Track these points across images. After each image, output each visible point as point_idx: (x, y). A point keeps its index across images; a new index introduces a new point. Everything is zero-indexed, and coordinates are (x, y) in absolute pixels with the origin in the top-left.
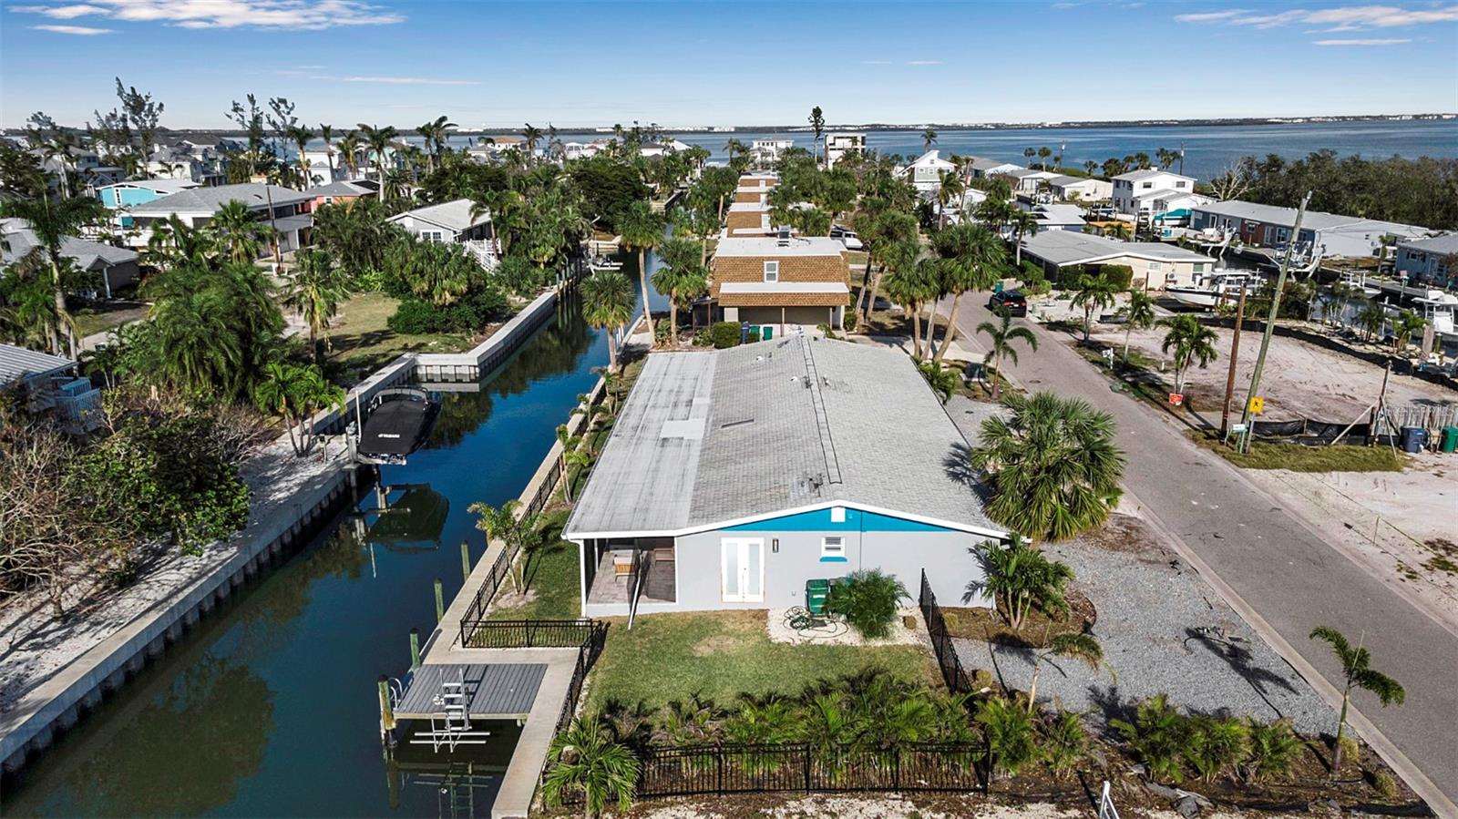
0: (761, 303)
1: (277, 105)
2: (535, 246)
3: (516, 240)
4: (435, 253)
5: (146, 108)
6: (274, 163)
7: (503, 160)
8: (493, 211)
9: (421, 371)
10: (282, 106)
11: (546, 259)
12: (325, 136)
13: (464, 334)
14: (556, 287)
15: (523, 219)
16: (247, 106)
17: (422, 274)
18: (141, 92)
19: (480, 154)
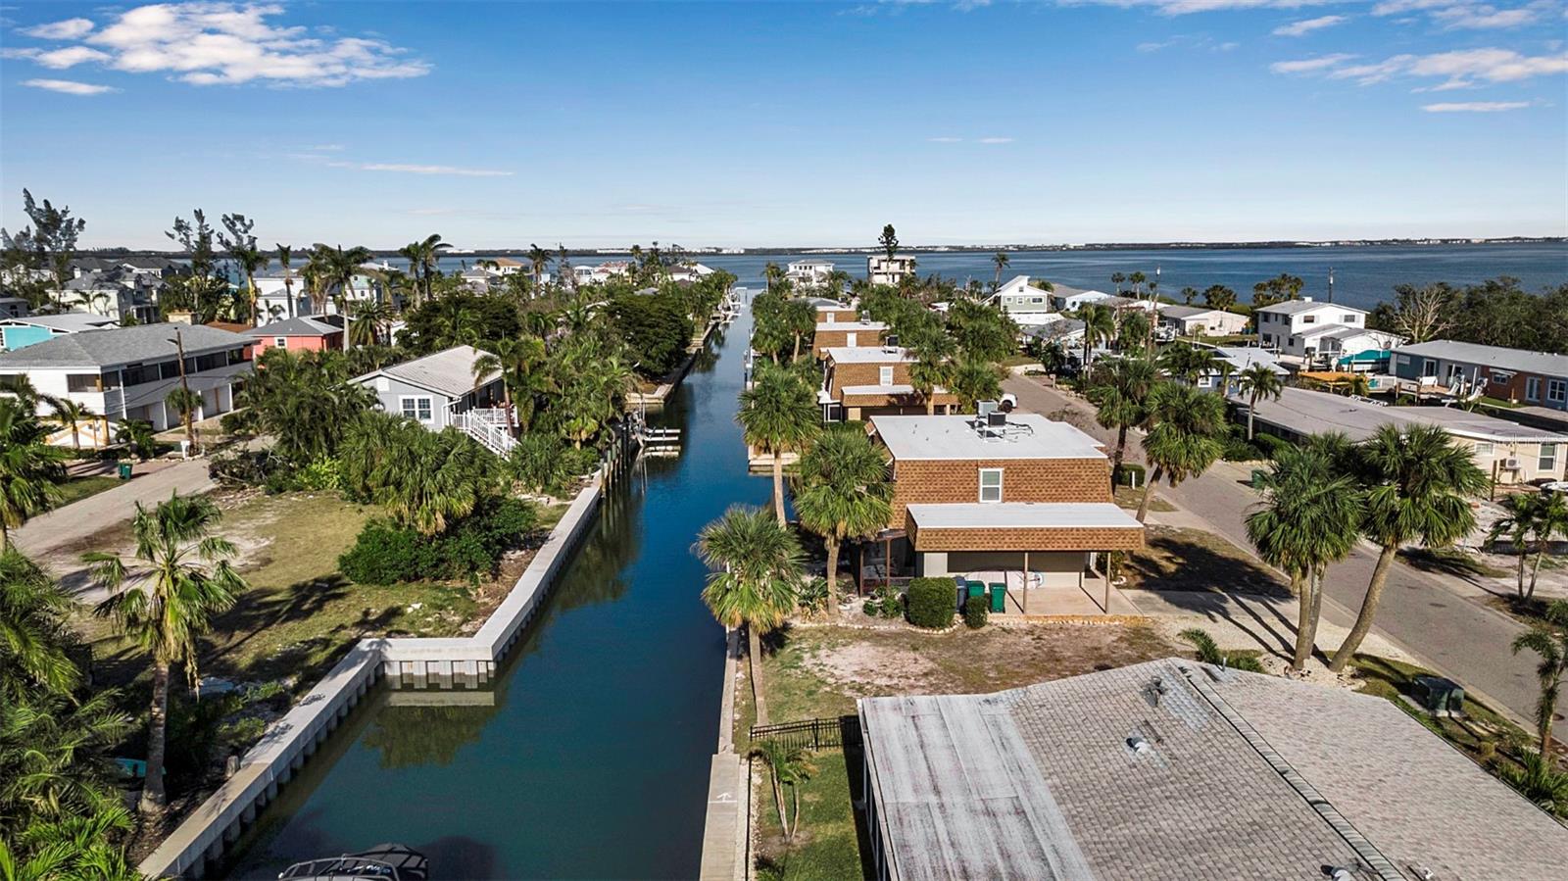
0: (989, 547)
1: (233, 223)
2: (568, 418)
3: (540, 407)
4: (422, 451)
5: (63, 225)
6: (226, 290)
7: (506, 287)
8: (506, 367)
9: (392, 672)
10: (239, 226)
11: (584, 436)
12: (282, 259)
13: (467, 582)
14: (597, 474)
15: (551, 379)
16: (194, 224)
17: (398, 485)
18: (57, 206)
19: (477, 280)
